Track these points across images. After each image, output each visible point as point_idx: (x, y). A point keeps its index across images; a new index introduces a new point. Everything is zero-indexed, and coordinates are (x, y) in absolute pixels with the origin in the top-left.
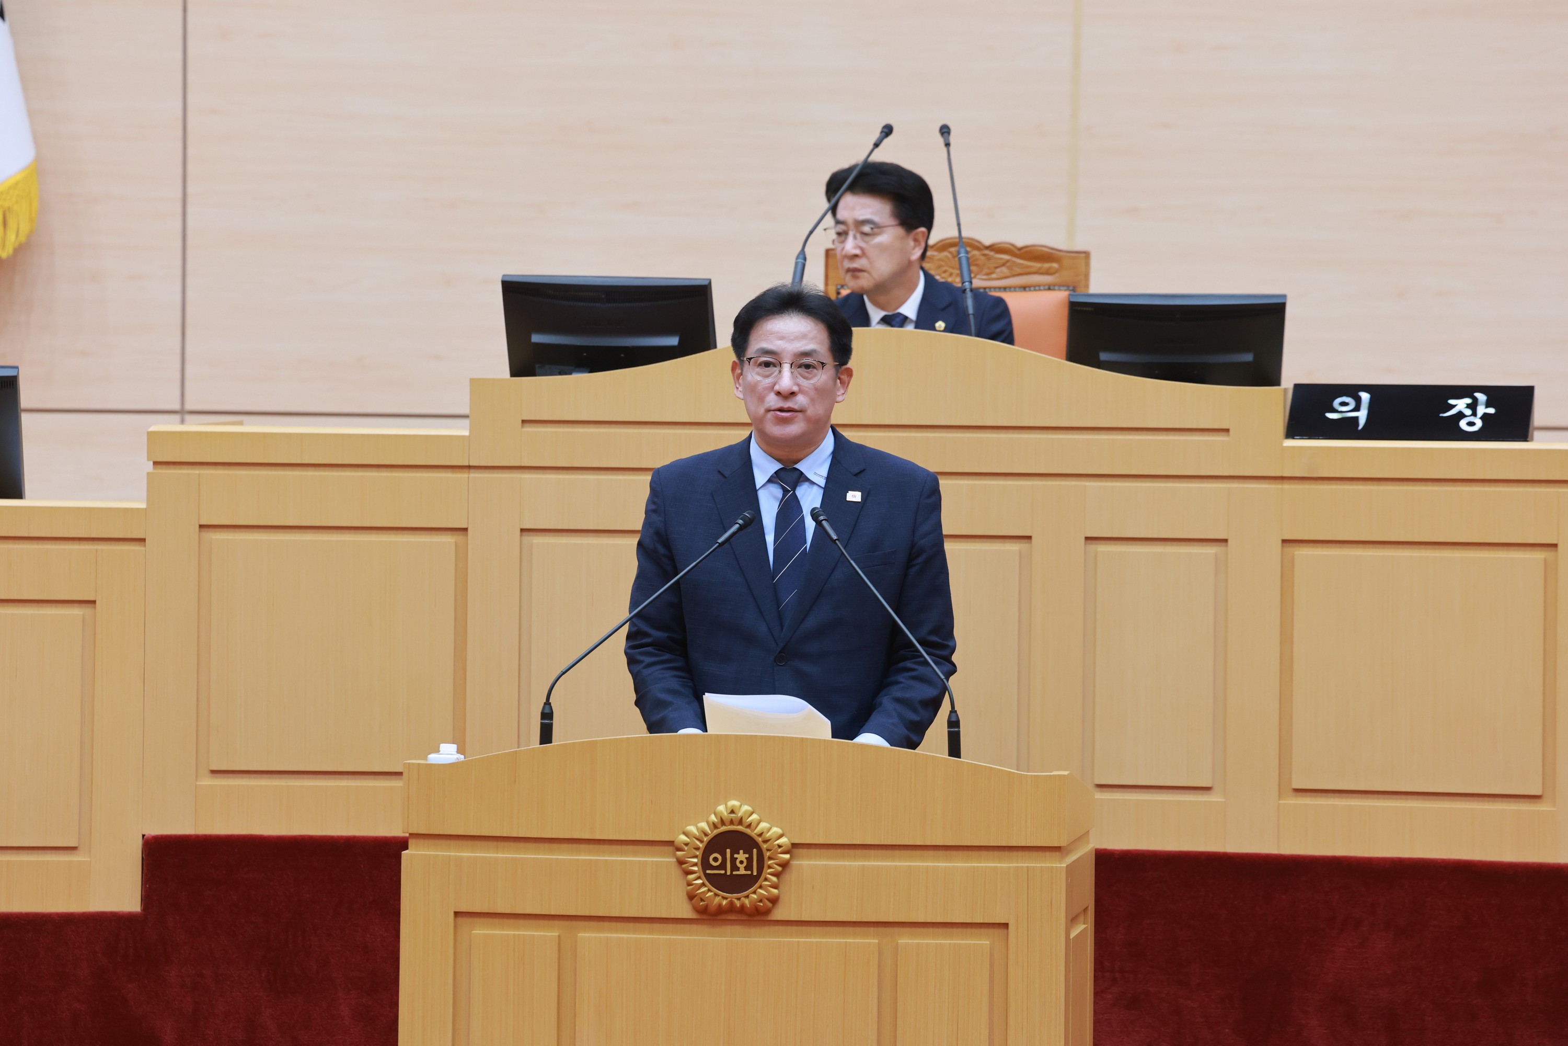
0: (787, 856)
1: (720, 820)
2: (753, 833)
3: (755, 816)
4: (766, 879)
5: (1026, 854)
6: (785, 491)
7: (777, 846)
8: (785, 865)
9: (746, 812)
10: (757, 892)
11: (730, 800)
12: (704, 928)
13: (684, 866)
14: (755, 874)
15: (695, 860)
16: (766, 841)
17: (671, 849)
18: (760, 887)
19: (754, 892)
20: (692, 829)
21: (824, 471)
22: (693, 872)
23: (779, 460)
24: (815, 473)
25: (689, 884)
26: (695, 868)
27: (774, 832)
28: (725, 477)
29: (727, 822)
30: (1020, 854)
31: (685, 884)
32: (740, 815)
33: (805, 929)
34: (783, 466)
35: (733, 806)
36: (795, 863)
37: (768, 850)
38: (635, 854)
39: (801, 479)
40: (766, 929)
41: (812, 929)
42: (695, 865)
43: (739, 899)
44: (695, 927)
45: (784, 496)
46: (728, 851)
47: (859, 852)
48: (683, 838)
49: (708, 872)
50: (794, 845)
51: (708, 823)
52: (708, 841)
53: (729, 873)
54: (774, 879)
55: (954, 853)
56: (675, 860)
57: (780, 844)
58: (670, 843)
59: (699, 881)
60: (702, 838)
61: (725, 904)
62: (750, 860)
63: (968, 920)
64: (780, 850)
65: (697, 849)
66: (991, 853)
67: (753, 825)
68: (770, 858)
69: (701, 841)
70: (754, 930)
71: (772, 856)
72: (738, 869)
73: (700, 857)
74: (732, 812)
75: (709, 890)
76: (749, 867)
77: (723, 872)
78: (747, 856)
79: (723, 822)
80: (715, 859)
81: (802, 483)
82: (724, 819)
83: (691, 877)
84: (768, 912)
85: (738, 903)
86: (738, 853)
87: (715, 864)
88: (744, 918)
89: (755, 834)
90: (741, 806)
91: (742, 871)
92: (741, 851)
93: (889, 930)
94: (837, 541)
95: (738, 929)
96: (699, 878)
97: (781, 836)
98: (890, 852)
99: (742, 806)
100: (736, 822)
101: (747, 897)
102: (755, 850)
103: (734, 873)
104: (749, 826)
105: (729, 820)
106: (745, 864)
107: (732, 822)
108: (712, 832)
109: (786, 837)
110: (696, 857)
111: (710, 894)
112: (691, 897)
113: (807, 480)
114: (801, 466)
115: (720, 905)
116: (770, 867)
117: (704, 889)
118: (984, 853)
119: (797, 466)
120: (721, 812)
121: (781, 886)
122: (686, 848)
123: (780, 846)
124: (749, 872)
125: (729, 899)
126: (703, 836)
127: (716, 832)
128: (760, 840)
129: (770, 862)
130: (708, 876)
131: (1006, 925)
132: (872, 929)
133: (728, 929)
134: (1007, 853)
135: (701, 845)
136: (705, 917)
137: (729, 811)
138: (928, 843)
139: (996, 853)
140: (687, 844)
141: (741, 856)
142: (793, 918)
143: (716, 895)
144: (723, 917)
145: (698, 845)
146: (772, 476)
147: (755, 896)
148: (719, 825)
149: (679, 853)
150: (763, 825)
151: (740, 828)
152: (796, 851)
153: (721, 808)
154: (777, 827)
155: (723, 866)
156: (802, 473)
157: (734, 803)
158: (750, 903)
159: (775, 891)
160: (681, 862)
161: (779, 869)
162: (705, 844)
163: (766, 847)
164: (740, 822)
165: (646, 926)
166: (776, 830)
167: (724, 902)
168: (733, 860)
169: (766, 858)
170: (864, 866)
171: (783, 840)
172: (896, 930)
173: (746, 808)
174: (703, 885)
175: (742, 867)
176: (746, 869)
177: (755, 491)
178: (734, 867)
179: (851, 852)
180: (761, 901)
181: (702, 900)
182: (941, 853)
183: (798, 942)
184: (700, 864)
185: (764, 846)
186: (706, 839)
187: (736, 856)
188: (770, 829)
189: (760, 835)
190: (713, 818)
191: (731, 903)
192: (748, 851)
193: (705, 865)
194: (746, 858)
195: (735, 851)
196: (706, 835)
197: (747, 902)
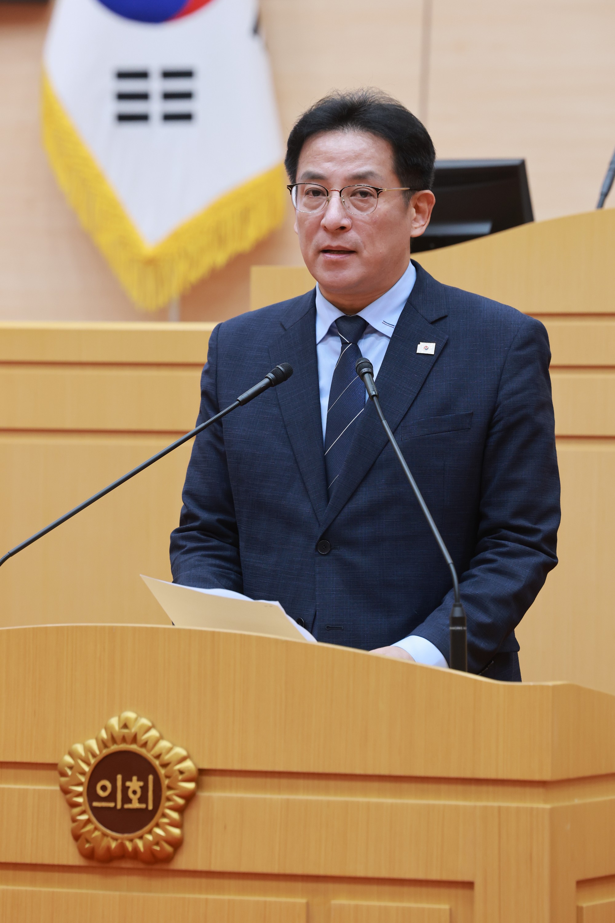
0: (191, 786)
1: (110, 736)
2: (149, 755)
3: (154, 733)
4: (164, 815)
5: (500, 789)
6: (344, 344)
7: (178, 773)
8: (190, 797)
9: (142, 726)
10: (153, 832)
11: (126, 710)
12: (95, 879)
13: (68, 796)
14: (150, 807)
15: (80, 789)
16: (165, 765)
17: (55, 773)
18: (157, 825)
19: (150, 832)
20: (79, 748)
21: (394, 319)
22: (77, 805)
23: (340, 308)
24: (385, 323)
25: (74, 820)
26: (80, 800)
27: (176, 754)
28: (285, 330)
29: (118, 740)
30: (491, 789)
31: (70, 822)
32: (133, 730)
33: (216, 882)
34: (344, 314)
35: (127, 719)
36: (203, 795)
37: (167, 777)
38: (16, 780)
39: (367, 330)
40: (171, 882)
41: (226, 882)
42: (80, 795)
43: (131, 840)
44: (84, 877)
45: (343, 349)
46: (119, 777)
47: (284, 782)
48: (68, 759)
49: (95, 804)
50: (202, 772)
51: (97, 739)
52: (96, 763)
53: (119, 806)
54: (175, 815)
55: (405, 786)
56: (57, 788)
57: (182, 770)
58: (53, 766)
59: (84, 817)
60: (89, 760)
61: (116, 847)
62: (144, 789)
63: (420, 875)
64: (180, 777)
65: (83, 773)
66: (453, 788)
67: (150, 744)
68: (169, 788)
69: (88, 764)
70: (157, 883)
71: (172, 785)
72: (130, 801)
73: (86, 785)
74: (125, 726)
75: (96, 829)
76: (143, 799)
77: (112, 805)
78: (141, 784)
79: (113, 740)
80: (104, 788)
81: (368, 335)
82: (115, 735)
83: (77, 810)
84: (169, 858)
85: (129, 846)
86: (131, 780)
87: (101, 793)
88: (141, 866)
89: (153, 755)
90: (136, 719)
91: (135, 805)
92: (135, 778)
93: (322, 886)
94: (375, 398)
95: (135, 880)
96: (83, 812)
97: (183, 759)
98: (323, 783)
99: (139, 718)
100: (129, 739)
101: (141, 838)
102: (151, 778)
103: (127, 806)
104: (145, 745)
105: (121, 737)
106: (139, 794)
107: (124, 740)
108: (100, 751)
109: (192, 760)
110: (80, 784)
111: (97, 833)
112: (77, 837)
113: (375, 331)
114: (365, 314)
115: (108, 848)
116: (168, 799)
117: (90, 827)
118: (444, 787)
119: (362, 314)
120: (112, 727)
121: (186, 826)
122: (69, 772)
123: (181, 772)
124: (143, 806)
125: (119, 841)
126: (90, 757)
127: (105, 752)
128: (157, 763)
129: (169, 793)
130: (96, 811)
131: (469, 885)
132: (299, 885)
133: (124, 880)
134: (473, 788)
135: (86, 768)
136: (94, 864)
137: (122, 725)
138: (370, 772)
139: (460, 788)
140: (71, 768)
141: (135, 784)
142: (201, 866)
143: (104, 835)
144: (115, 864)
145: (83, 769)
146: (332, 326)
147: (150, 837)
148: (109, 744)
149: (63, 779)
150: (164, 744)
151: (134, 747)
152: (207, 779)
153: (114, 722)
154: (182, 747)
155: (112, 797)
156: (366, 324)
157: (130, 715)
158: (144, 846)
159: (176, 831)
160: (65, 791)
161: (181, 801)
162: (92, 767)
163: (165, 773)
164: (134, 739)
165: (28, 874)
166: (180, 751)
167: (114, 845)
168: (125, 789)
169: (164, 787)
170: (288, 800)
171: (188, 765)
172: (331, 886)
173: (145, 721)
174: (88, 821)
175: (135, 798)
176: (140, 800)
177: (315, 345)
178: (126, 800)
179: (276, 781)
180: (157, 844)
181: (88, 841)
182: (388, 785)
183: (207, 900)
184: (85, 794)
185: (162, 772)
186: (93, 761)
187: (128, 784)
188: (170, 750)
189: (158, 757)
190: (104, 734)
191: (122, 846)
192: (143, 778)
193: (92, 795)
194: (141, 787)
195: (127, 778)
196: (94, 756)
197: (140, 844)
